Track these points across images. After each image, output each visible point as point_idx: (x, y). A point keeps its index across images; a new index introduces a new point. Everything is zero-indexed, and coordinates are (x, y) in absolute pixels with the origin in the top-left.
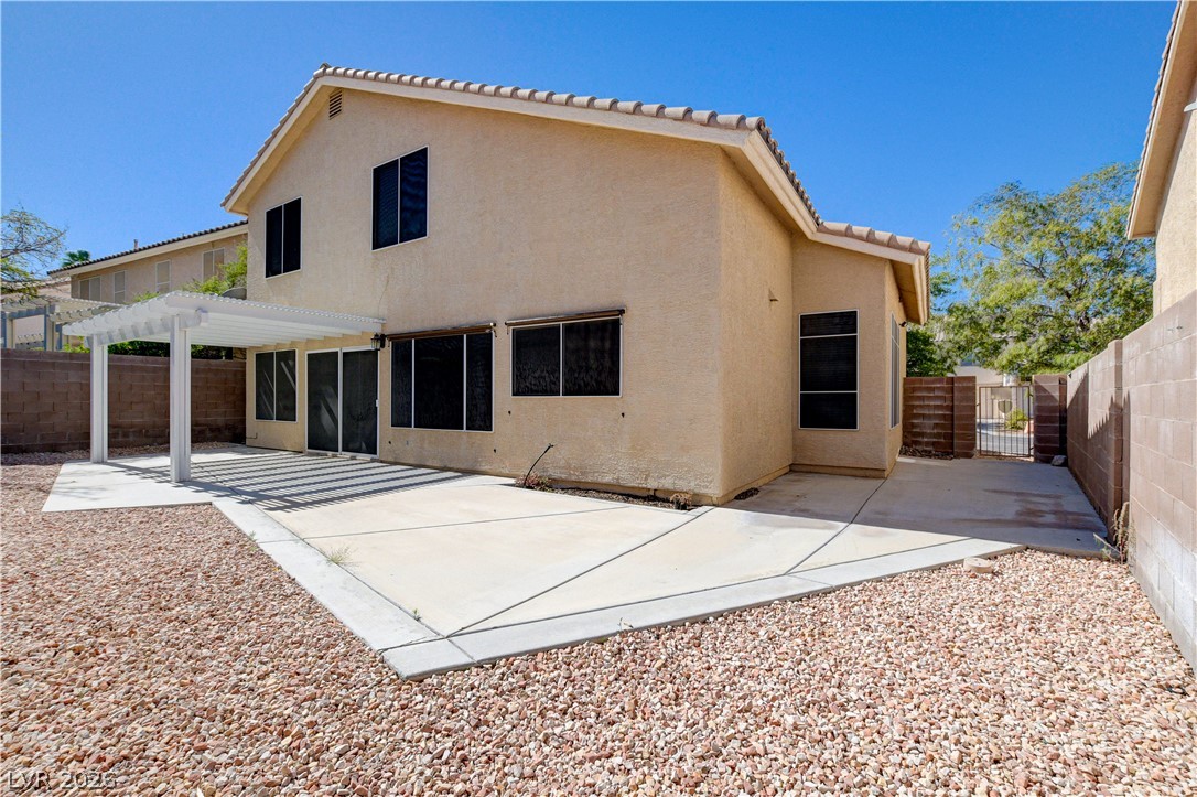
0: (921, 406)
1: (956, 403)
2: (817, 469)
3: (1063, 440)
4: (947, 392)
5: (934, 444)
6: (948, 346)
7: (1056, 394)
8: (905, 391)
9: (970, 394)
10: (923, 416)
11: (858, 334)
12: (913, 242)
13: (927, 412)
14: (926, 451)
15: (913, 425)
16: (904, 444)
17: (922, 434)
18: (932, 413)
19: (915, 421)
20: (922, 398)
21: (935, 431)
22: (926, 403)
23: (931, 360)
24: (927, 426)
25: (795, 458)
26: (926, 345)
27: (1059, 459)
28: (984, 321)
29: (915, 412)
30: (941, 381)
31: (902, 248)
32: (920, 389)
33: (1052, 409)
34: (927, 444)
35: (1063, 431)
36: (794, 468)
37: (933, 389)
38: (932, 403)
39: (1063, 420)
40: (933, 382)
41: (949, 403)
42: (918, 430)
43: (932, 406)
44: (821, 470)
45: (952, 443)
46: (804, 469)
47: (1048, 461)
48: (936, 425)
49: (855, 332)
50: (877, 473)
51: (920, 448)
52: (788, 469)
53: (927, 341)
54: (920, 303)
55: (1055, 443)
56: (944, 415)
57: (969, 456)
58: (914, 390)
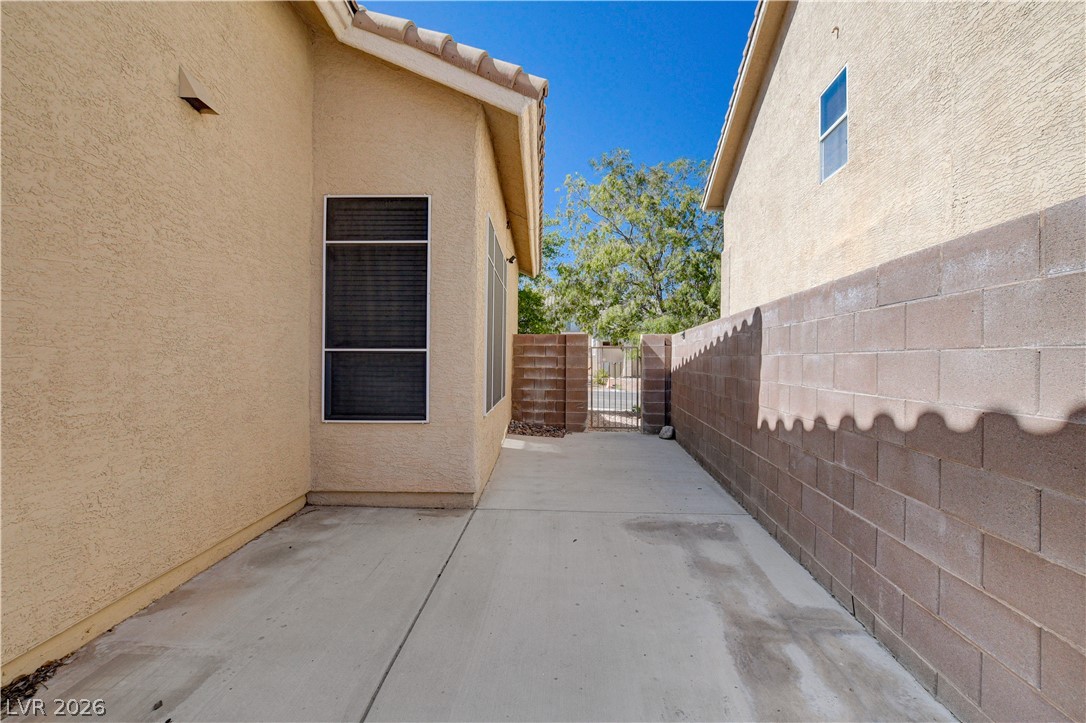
0: (533, 371)
1: (568, 366)
2: (355, 500)
3: (668, 408)
4: (559, 354)
5: (545, 416)
6: (557, 308)
7: (662, 356)
8: (515, 351)
9: (583, 356)
10: (534, 382)
11: (429, 242)
12: (519, 72)
13: (537, 377)
14: (536, 425)
15: (524, 394)
16: (514, 417)
17: (533, 405)
18: (543, 378)
19: (525, 389)
20: (532, 360)
21: (547, 400)
22: (538, 366)
23: (541, 320)
24: (538, 394)
25: (315, 479)
26: (537, 305)
27: (667, 430)
28: (587, 283)
29: (525, 377)
30: (552, 339)
31: (500, 80)
32: (531, 349)
33: (658, 373)
34: (538, 416)
35: (667, 397)
36: (313, 499)
37: (542, 349)
38: (543, 367)
39: (668, 385)
40: (546, 340)
41: (560, 366)
42: (528, 399)
43: (543, 369)
44: (365, 500)
45: (565, 414)
46: (333, 500)
47: (656, 432)
48: (548, 394)
49: (425, 237)
50: (461, 499)
51: (530, 421)
52: (302, 502)
53: (538, 301)
54: (532, 233)
55: (661, 411)
56: (556, 381)
57: (581, 429)
58: (525, 349)
